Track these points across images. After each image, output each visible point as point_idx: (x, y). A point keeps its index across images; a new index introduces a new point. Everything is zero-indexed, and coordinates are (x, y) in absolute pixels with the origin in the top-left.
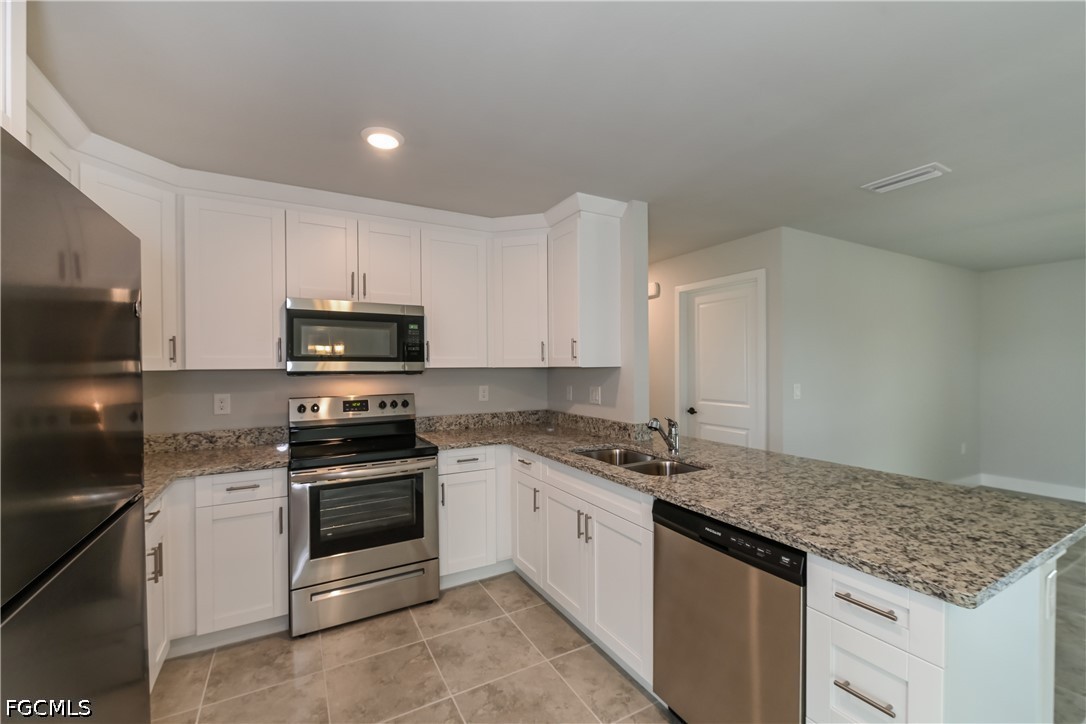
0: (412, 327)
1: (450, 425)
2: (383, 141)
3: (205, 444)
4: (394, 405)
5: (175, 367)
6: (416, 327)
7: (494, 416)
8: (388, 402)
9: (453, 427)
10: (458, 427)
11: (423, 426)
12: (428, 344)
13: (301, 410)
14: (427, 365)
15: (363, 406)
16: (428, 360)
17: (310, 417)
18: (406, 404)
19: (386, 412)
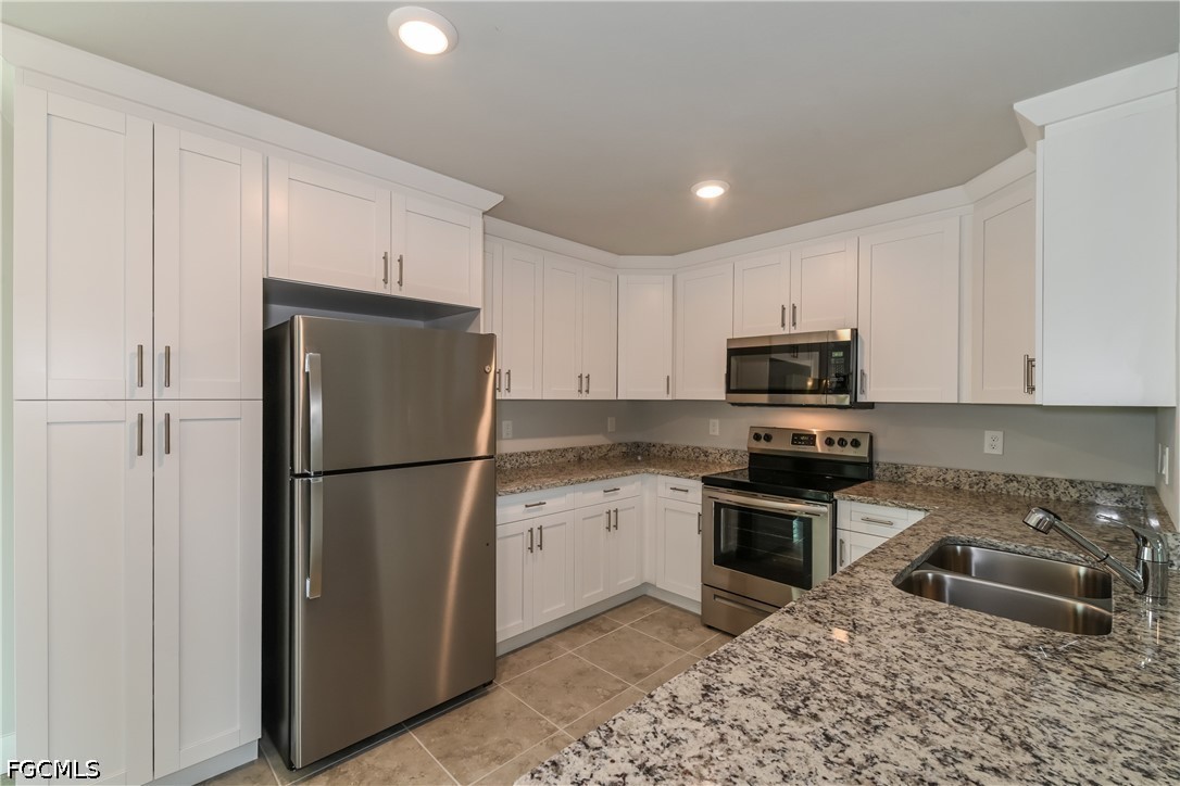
0: (836, 354)
1: (928, 479)
2: (710, 192)
3: (702, 458)
4: (842, 443)
6: (841, 354)
7: (1010, 479)
8: (836, 439)
9: (933, 483)
10: (941, 484)
11: (888, 474)
12: (863, 374)
13: (757, 437)
14: (861, 399)
15: (811, 439)
16: (863, 392)
17: (762, 445)
18: (856, 444)
19: (837, 450)
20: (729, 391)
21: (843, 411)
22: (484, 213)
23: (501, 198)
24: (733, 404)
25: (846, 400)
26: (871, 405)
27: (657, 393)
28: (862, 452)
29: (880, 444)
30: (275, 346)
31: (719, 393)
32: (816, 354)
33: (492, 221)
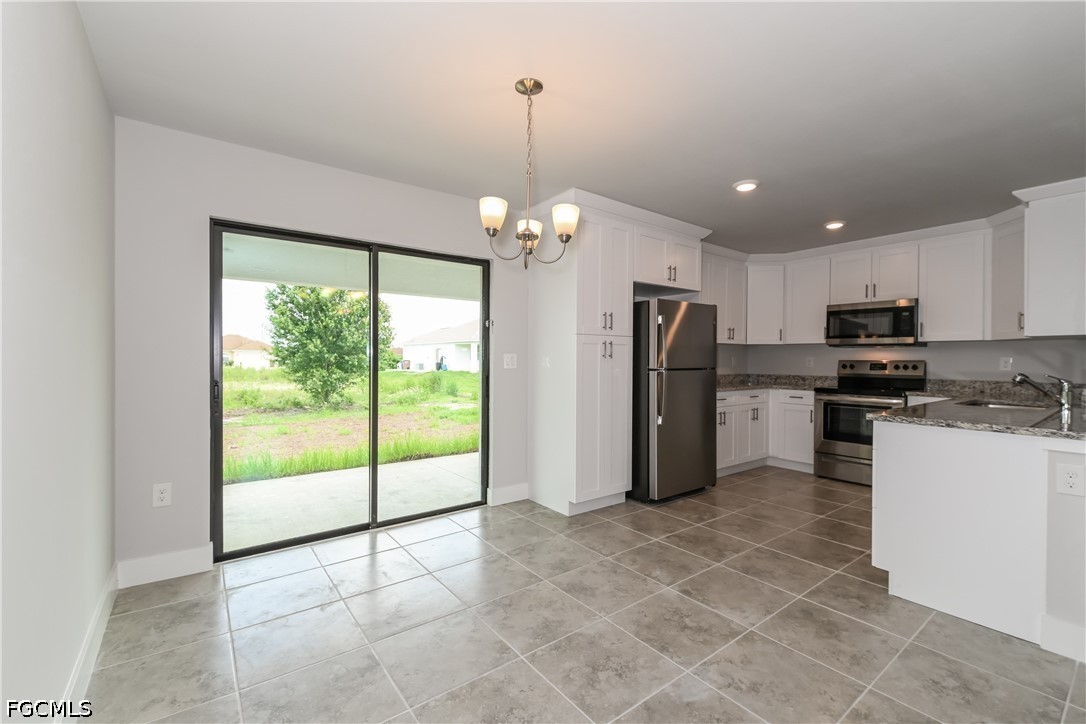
0: (904, 314)
3: (801, 382)
4: (906, 367)
5: (781, 343)
6: (907, 314)
8: (901, 365)
9: (967, 389)
10: (972, 390)
12: (922, 324)
13: (844, 367)
14: (920, 339)
15: (883, 367)
16: (921, 336)
17: (848, 371)
18: (915, 368)
19: (901, 372)
20: (828, 337)
21: (908, 348)
22: (702, 240)
23: (711, 232)
24: (830, 346)
25: (910, 340)
26: (924, 344)
27: (774, 340)
28: (919, 373)
29: (931, 368)
30: (640, 311)
31: (821, 339)
32: (891, 314)
33: (706, 244)
